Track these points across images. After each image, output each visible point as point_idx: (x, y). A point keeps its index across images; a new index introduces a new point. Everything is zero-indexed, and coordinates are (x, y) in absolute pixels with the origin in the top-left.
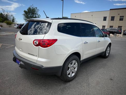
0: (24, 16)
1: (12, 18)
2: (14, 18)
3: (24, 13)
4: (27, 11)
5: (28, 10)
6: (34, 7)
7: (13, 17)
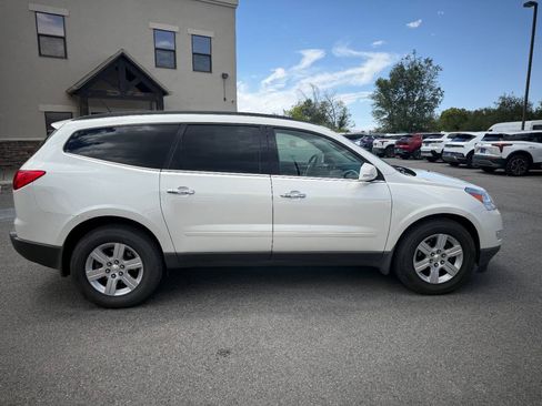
0: (373, 101)
1: (338, 112)
2: (347, 113)
3: (375, 90)
4: (388, 79)
5: (391, 75)
6: (418, 62)
7: (345, 110)
